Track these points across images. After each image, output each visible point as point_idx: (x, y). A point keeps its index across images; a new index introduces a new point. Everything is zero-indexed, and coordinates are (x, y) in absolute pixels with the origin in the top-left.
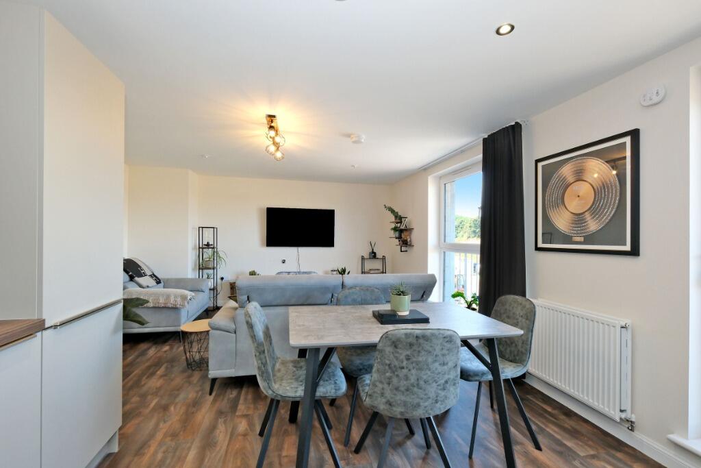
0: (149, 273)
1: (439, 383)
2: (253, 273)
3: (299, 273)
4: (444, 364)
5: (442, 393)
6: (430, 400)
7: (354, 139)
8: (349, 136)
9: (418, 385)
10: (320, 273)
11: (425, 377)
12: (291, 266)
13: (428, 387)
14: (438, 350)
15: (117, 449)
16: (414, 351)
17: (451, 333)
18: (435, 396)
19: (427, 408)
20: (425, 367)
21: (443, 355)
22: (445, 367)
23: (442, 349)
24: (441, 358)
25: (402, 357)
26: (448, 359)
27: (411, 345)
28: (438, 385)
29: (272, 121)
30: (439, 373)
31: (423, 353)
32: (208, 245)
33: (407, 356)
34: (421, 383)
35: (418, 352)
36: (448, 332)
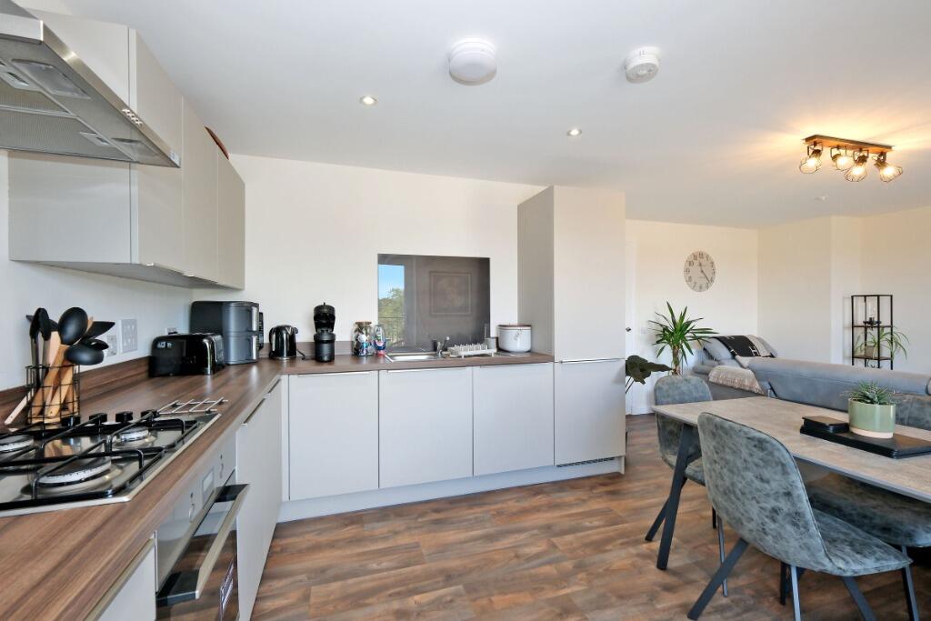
0: (764, 352)
1: (762, 505)
4: (761, 479)
6: (754, 523)
13: (746, 502)
14: (745, 453)
15: (623, 472)
16: (718, 443)
17: (763, 436)
18: (760, 522)
19: (754, 533)
20: (735, 470)
21: (757, 465)
22: (766, 485)
23: (751, 455)
24: (755, 468)
25: (712, 448)
26: (767, 474)
27: (713, 434)
28: (761, 508)
29: (815, 144)
30: (758, 490)
31: (727, 450)
32: (870, 324)
33: (715, 448)
34: (738, 492)
35: (723, 446)
36: (757, 435)
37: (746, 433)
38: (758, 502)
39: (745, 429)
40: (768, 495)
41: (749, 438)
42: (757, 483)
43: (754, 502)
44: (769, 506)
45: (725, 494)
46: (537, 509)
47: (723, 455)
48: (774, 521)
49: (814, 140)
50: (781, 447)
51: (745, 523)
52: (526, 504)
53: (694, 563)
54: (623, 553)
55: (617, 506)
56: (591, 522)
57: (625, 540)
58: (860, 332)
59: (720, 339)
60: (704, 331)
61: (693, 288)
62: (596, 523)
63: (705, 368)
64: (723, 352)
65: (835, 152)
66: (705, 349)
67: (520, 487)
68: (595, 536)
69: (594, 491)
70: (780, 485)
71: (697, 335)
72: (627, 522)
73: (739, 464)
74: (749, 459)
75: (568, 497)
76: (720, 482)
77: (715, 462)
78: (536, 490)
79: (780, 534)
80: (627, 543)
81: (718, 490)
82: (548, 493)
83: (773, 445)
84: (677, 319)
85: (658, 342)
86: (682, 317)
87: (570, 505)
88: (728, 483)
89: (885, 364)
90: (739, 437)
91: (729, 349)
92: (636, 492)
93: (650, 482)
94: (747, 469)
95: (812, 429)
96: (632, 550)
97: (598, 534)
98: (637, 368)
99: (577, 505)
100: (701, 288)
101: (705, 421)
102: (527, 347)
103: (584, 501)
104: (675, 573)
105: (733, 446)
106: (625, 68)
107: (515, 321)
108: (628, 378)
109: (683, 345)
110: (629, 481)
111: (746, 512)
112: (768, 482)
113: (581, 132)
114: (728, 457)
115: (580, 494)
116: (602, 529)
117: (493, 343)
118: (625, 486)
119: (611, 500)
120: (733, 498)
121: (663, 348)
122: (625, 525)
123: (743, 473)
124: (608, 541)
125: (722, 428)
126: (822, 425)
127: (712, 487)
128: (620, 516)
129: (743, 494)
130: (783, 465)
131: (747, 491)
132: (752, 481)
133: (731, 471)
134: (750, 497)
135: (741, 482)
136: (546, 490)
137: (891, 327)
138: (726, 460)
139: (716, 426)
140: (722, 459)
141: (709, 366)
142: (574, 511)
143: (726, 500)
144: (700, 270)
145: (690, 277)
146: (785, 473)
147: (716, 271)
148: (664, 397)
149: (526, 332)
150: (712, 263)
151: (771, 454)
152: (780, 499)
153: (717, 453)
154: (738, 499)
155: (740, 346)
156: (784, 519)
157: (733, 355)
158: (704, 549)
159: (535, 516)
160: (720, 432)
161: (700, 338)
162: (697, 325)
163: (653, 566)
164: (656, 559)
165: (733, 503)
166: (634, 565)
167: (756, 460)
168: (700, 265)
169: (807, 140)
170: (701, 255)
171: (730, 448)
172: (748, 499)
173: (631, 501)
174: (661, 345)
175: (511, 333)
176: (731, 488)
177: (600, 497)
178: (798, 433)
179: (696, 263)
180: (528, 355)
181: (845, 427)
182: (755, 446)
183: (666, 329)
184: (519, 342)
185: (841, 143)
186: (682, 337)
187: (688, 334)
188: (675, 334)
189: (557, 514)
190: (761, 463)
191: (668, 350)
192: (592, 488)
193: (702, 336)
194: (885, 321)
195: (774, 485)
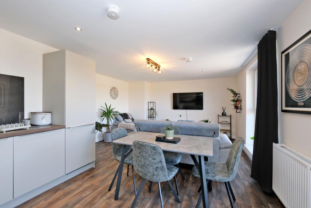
0: (131, 118)
1: (153, 167)
2: (167, 120)
3: (187, 121)
4: (154, 159)
5: (156, 172)
6: (151, 174)
7: (187, 60)
8: (184, 59)
9: (145, 165)
10: (197, 121)
11: (147, 163)
12: (183, 118)
13: (149, 167)
14: (149, 152)
15: (94, 167)
16: (141, 150)
17: (155, 146)
18: (152, 172)
19: (150, 177)
20: (146, 158)
21: (152, 155)
22: (155, 161)
23: (151, 152)
24: (152, 156)
25: (138, 152)
26: (155, 157)
27: (139, 148)
28: (153, 168)
29: (148, 61)
30: (152, 163)
31: (144, 152)
32: (152, 109)
33: (139, 152)
34: (146, 165)
35: (142, 151)
36: (153, 145)
37: (150, 146)
38: (152, 167)
39: (150, 144)
40: (155, 164)
41: (151, 147)
42: (152, 161)
43: (151, 167)
44: (155, 167)
45: (142, 167)
46: (58, 199)
47: (142, 154)
48: (156, 171)
49: (148, 59)
50: (159, 148)
51: (148, 174)
52: (50, 200)
53: (125, 192)
54: (101, 201)
55: (95, 182)
56: (86, 194)
57: (101, 195)
58: (150, 111)
59: (120, 114)
60: (116, 112)
61: (112, 98)
62: (88, 193)
63: (116, 124)
64: (121, 118)
65: (152, 64)
66: (116, 118)
67: (45, 192)
68: (88, 199)
69: (85, 179)
70: (159, 159)
71: (114, 113)
72: (101, 187)
73: (147, 156)
74: (151, 154)
75: (73, 186)
76: (140, 163)
77: (139, 157)
78: (56, 189)
79: (158, 174)
80: (102, 196)
81: (139, 166)
82: (63, 189)
83: (157, 148)
84: (108, 108)
85: (102, 116)
86: (110, 107)
87: (75, 190)
88: (143, 163)
89: (154, 118)
90: (148, 147)
91: (123, 117)
92: (101, 173)
93: (105, 167)
94: (150, 157)
95: (158, 139)
96: (105, 198)
97: (90, 197)
98: (99, 126)
99: (78, 188)
100: (114, 98)
101: (136, 144)
102: (49, 122)
103: (81, 185)
104: (121, 199)
105: (146, 151)
106: (107, 11)
107: (41, 110)
108: (96, 130)
109: (110, 117)
110: (98, 170)
111: (148, 170)
112: (155, 159)
113: (81, 30)
114: (143, 154)
115: (79, 183)
116: (91, 195)
117: (28, 122)
118: (97, 172)
119: (92, 180)
120: (144, 167)
121: (104, 118)
122: (100, 188)
123: (148, 159)
124: (95, 198)
125: (142, 145)
126: (161, 138)
127: (137, 166)
128: (97, 186)
129: (148, 165)
130: (160, 153)
131: (149, 164)
132: (151, 160)
133: (144, 159)
134: (150, 165)
135: (147, 162)
136: (61, 187)
137: (155, 110)
138: (143, 156)
139: (140, 145)
140: (141, 155)
141: (117, 123)
142: (77, 192)
143: (142, 169)
144: (114, 93)
145: (111, 95)
146: (160, 155)
147: (119, 93)
148: (115, 136)
149: (49, 116)
150: (118, 91)
151: (157, 151)
152: (159, 164)
153: (140, 154)
154: (146, 167)
155: (125, 116)
156: (159, 170)
157: (124, 119)
158: (127, 185)
159: (57, 204)
160: (142, 147)
161: (115, 114)
162: (114, 110)
163: (113, 200)
164: (114, 197)
165: (144, 169)
166: (107, 204)
167: (153, 153)
168: (114, 91)
169: (147, 59)
170: (115, 88)
171: (145, 151)
172: (149, 166)
173: (100, 177)
174: (103, 117)
175: (40, 116)
176: (144, 165)
177: (87, 181)
178: (155, 141)
179: (113, 90)
180: (50, 127)
181: (164, 138)
182: (153, 149)
183: (104, 111)
184: (44, 120)
185: (153, 62)
186: (110, 114)
187: (112, 113)
188: (107, 113)
189: (69, 197)
190: (154, 154)
191: (105, 119)
192: (83, 178)
193: (116, 113)
194: (154, 109)
195: (157, 160)
